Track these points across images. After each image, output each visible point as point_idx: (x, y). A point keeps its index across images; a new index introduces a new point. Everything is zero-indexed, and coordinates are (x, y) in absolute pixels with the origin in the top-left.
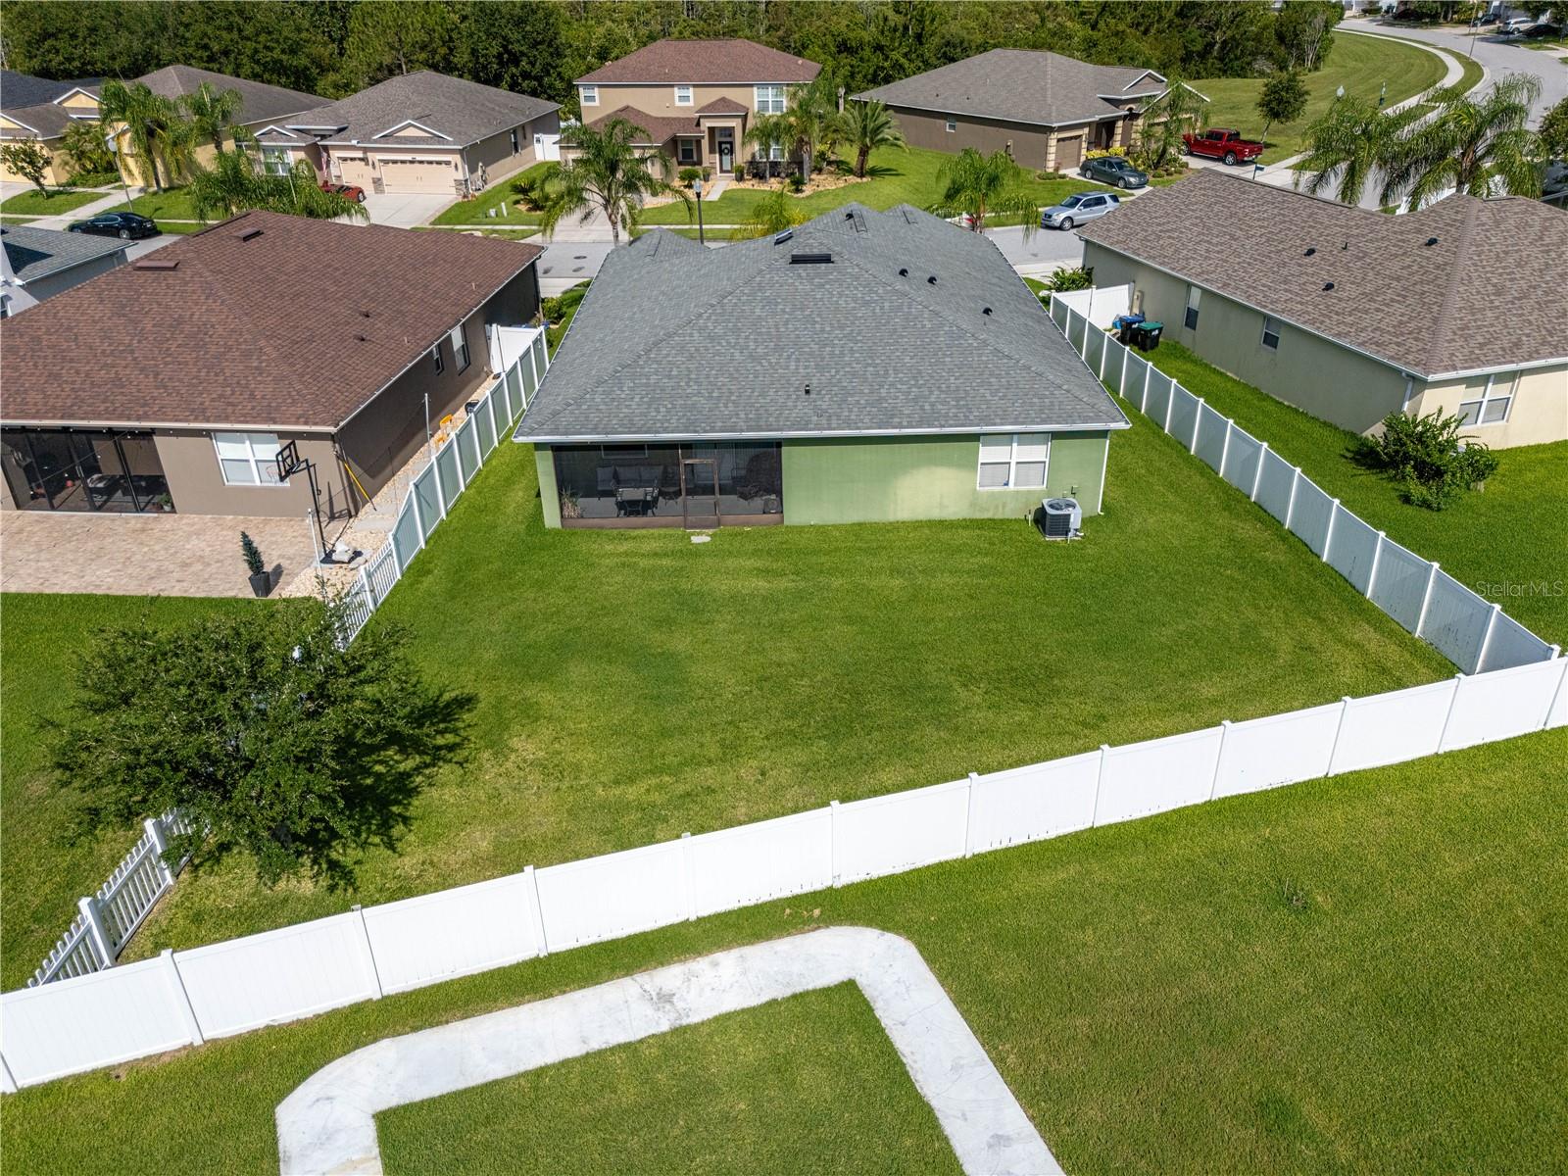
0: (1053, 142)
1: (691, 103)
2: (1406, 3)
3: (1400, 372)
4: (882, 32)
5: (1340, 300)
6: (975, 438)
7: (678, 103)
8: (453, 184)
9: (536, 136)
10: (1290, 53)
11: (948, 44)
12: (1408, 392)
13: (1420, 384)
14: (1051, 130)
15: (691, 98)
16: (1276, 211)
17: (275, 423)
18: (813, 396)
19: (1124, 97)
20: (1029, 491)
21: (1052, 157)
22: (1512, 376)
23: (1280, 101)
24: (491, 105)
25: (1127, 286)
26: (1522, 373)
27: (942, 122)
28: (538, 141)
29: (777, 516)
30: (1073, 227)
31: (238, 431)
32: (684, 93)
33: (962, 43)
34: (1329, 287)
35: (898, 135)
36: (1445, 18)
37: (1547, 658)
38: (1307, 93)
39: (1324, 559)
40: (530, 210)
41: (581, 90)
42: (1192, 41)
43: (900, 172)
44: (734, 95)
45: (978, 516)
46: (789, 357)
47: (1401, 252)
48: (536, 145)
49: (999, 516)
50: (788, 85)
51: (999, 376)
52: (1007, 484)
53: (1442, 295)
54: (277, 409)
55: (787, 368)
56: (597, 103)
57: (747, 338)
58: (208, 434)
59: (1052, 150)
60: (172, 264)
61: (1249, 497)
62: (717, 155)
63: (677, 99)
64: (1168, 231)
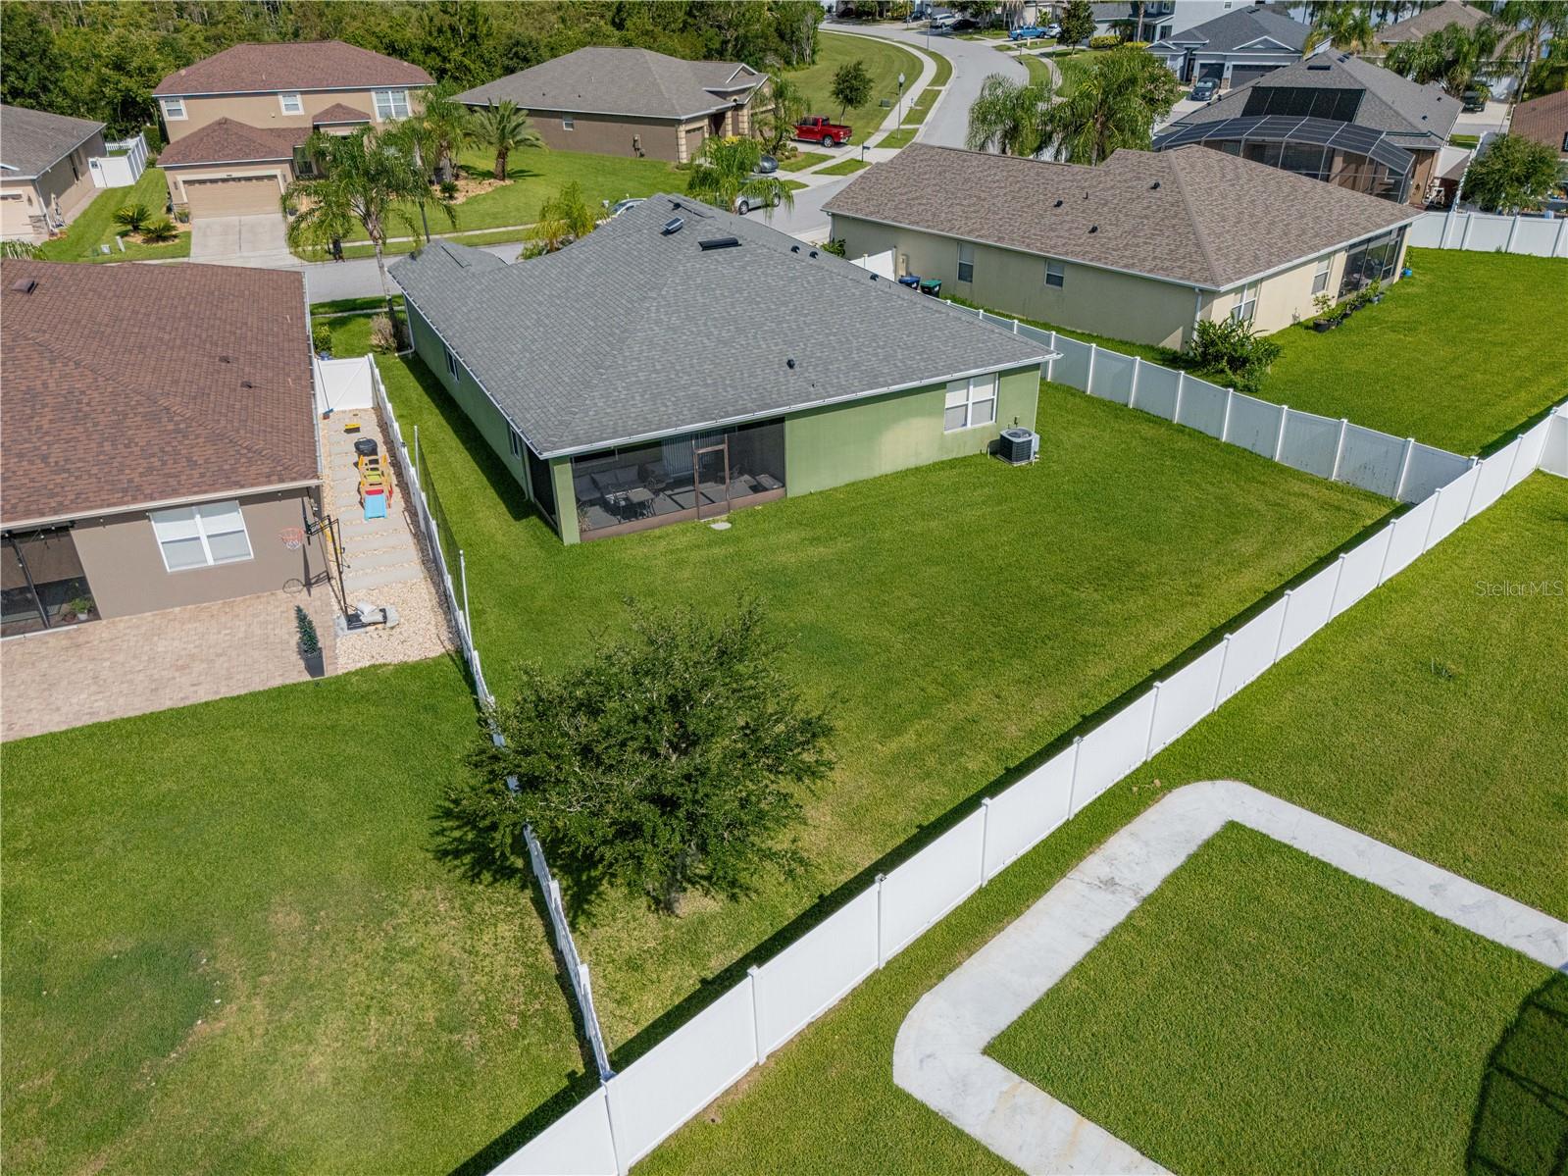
0: (682, 134)
1: (301, 112)
2: (847, 3)
3: (1192, 289)
4: (430, 34)
5: (1109, 239)
6: (942, 386)
7: (285, 113)
8: (28, 221)
9: (91, 160)
10: (792, 49)
11: (517, 43)
12: (1199, 305)
13: (1210, 295)
14: (679, 122)
15: (300, 106)
16: (1005, 174)
17: (242, 487)
18: (797, 368)
19: (730, 89)
20: (984, 428)
21: (683, 148)
22: (1254, 284)
23: (852, 89)
24: (30, 128)
25: (890, 252)
26: (1262, 280)
27: (557, 120)
28: (95, 165)
29: (781, 490)
30: (749, 210)
31: (192, 505)
32: (290, 101)
33: (530, 42)
34: (1094, 230)
35: (539, 136)
36: (881, 15)
37: (1468, 468)
38: (870, 81)
39: (1224, 440)
41: (162, 103)
42: (711, 39)
43: (536, 172)
44: (350, 101)
45: (945, 458)
46: (755, 337)
47: (1134, 196)
48: (92, 170)
49: (961, 455)
50: (410, 88)
51: (940, 330)
52: (965, 425)
53: (1191, 225)
54: (234, 470)
55: (759, 347)
56: (185, 117)
57: (705, 324)
58: (141, 515)
59: (683, 141)
61: (1126, 406)
63: (283, 107)
64: (917, 198)
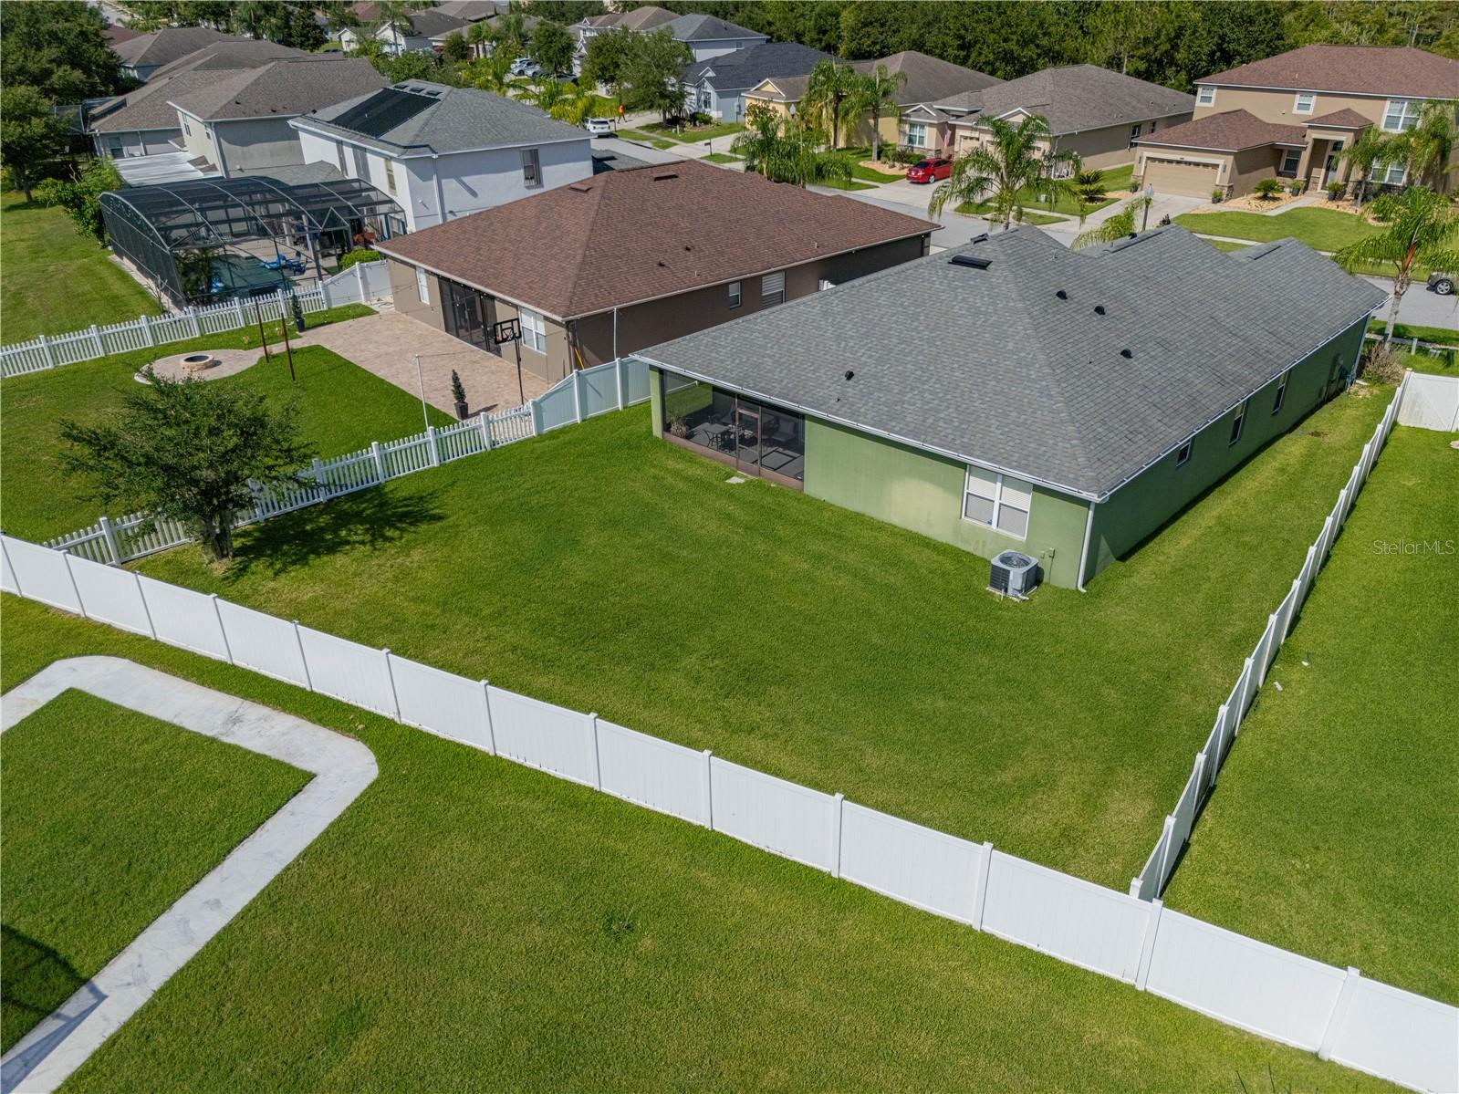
1: (1308, 112)
6: (960, 464)
7: (1295, 111)
15: (1312, 107)
18: (850, 382)
20: (1008, 539)
29: (800, 483)
32: (1305, 100)
40: (1086, 200)
41: (1201, 89)
44: (1362, 108)
45: (960, 545)
49: (978, 552)
52: (989, 523)
55: (855, 353)
56: (1211, 104)
57: (852, 319)
60: (585, 188)
62: (1323, 170)
63: (1296, 106)
